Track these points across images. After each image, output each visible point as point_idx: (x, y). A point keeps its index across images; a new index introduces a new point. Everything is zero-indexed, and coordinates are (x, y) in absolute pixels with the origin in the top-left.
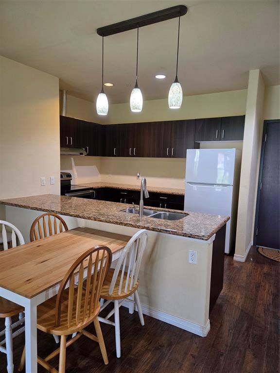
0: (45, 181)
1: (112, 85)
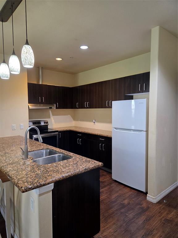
0: (15, 127)
1: (61, 59)
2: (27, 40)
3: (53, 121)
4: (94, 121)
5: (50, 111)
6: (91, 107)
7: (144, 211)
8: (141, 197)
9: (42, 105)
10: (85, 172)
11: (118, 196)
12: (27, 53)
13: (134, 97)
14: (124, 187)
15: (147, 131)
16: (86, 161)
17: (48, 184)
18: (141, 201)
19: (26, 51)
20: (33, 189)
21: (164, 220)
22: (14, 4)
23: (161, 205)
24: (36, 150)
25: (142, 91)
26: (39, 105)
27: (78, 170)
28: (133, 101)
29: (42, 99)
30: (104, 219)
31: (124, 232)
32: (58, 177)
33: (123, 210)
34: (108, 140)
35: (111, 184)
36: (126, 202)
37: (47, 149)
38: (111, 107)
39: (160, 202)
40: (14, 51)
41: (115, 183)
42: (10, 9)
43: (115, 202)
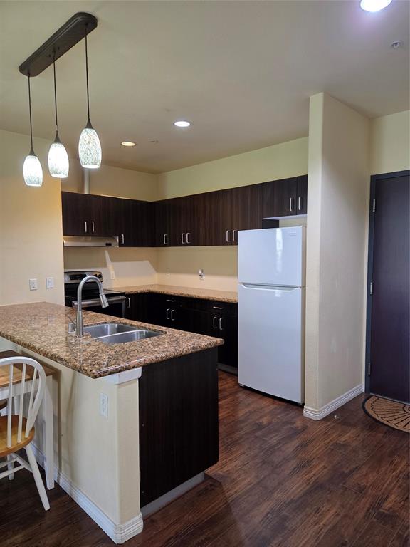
0: (35, 284)
1: (133, 144)
2: (89, 119)
3: (112, 272)
4: (200, 273)
5: (106, 252)
6: (194, 242)
7: (296, 433)
8: (293, 413)
9: (90, 238)
10: (192, 353)
11: (249, 412)
12: (89, 143)
13: (280, 223)
14: (261, 398)
15: (304, 288)
16: (193, 337)
17: (134, 367)
18: (293, 418)
19: (88, 139)
20: (110, 374)
21: (332, 445)
22: (59, 48)
23: (329, 424)
24: (91, 325)
25: (295, 212)
26: (83, 238)
27: (181, 349)
28: (278, 230)
29: (90, 226)
30: (224, 447)
31: (260, 464)
32: (148, 358)
33: (259, 433)
34: (230, 309)
35: (236, 392)
36: (264, 421)
37: (114, 322)
38: (236, 243)
39: (326, 419)
40: (57, 135)
41: (243, 392)
42: (50, 56)
43: (243, 421)
